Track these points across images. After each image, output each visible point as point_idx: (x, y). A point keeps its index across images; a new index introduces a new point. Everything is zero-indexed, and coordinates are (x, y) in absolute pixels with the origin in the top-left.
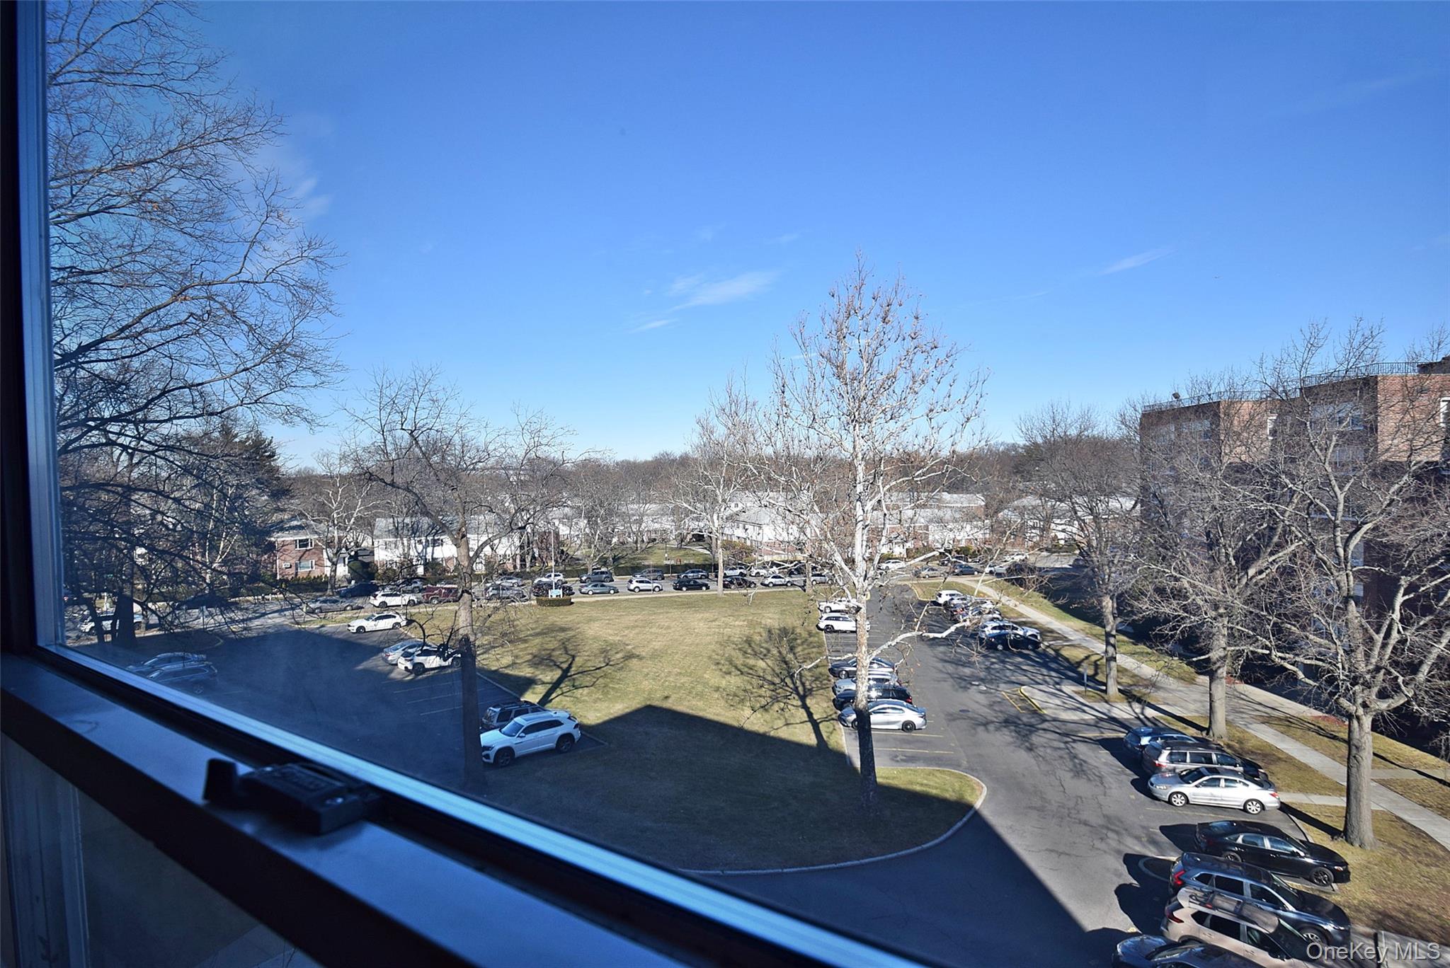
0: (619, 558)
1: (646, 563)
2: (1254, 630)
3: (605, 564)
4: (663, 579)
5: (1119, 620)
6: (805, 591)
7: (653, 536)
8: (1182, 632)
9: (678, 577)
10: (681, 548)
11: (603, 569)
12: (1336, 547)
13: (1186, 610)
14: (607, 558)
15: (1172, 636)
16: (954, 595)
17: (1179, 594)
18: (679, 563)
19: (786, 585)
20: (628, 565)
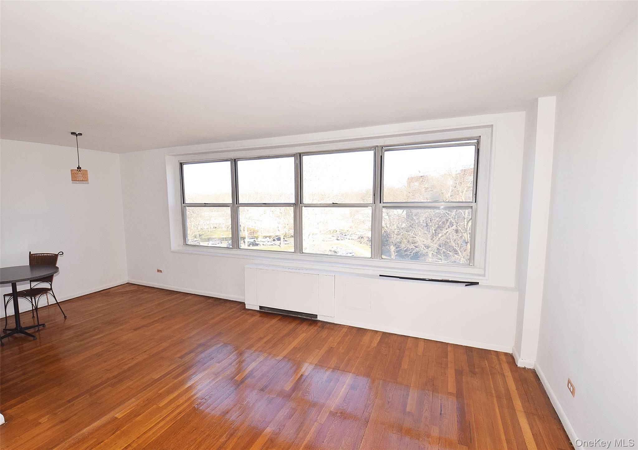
0: (201, 235)
1: (213, 237)
2: (437, 253)
3: (195, 237)
4: (221, 243)
5: (396, 254)
6: (280, 247)
7: (215, 226)
8: (414, 254)
9: (228, 242)
10: (227, 231)
11: (195, 239)
12: (465, 225)
13: (415, 247)
14: (196, 235)
15: (410, 255)
16: (338, 247)
17: (414, 243)
18: (228, 237)
19: (273, 245)
20: (206, 238)
